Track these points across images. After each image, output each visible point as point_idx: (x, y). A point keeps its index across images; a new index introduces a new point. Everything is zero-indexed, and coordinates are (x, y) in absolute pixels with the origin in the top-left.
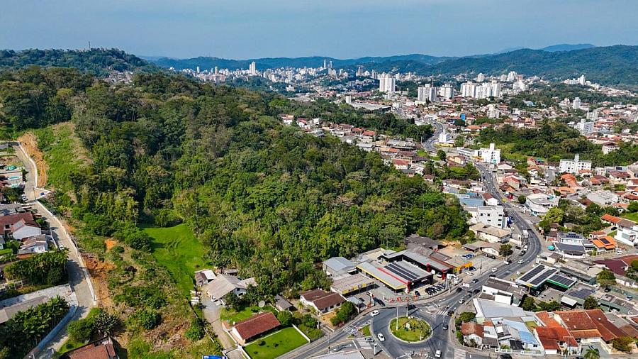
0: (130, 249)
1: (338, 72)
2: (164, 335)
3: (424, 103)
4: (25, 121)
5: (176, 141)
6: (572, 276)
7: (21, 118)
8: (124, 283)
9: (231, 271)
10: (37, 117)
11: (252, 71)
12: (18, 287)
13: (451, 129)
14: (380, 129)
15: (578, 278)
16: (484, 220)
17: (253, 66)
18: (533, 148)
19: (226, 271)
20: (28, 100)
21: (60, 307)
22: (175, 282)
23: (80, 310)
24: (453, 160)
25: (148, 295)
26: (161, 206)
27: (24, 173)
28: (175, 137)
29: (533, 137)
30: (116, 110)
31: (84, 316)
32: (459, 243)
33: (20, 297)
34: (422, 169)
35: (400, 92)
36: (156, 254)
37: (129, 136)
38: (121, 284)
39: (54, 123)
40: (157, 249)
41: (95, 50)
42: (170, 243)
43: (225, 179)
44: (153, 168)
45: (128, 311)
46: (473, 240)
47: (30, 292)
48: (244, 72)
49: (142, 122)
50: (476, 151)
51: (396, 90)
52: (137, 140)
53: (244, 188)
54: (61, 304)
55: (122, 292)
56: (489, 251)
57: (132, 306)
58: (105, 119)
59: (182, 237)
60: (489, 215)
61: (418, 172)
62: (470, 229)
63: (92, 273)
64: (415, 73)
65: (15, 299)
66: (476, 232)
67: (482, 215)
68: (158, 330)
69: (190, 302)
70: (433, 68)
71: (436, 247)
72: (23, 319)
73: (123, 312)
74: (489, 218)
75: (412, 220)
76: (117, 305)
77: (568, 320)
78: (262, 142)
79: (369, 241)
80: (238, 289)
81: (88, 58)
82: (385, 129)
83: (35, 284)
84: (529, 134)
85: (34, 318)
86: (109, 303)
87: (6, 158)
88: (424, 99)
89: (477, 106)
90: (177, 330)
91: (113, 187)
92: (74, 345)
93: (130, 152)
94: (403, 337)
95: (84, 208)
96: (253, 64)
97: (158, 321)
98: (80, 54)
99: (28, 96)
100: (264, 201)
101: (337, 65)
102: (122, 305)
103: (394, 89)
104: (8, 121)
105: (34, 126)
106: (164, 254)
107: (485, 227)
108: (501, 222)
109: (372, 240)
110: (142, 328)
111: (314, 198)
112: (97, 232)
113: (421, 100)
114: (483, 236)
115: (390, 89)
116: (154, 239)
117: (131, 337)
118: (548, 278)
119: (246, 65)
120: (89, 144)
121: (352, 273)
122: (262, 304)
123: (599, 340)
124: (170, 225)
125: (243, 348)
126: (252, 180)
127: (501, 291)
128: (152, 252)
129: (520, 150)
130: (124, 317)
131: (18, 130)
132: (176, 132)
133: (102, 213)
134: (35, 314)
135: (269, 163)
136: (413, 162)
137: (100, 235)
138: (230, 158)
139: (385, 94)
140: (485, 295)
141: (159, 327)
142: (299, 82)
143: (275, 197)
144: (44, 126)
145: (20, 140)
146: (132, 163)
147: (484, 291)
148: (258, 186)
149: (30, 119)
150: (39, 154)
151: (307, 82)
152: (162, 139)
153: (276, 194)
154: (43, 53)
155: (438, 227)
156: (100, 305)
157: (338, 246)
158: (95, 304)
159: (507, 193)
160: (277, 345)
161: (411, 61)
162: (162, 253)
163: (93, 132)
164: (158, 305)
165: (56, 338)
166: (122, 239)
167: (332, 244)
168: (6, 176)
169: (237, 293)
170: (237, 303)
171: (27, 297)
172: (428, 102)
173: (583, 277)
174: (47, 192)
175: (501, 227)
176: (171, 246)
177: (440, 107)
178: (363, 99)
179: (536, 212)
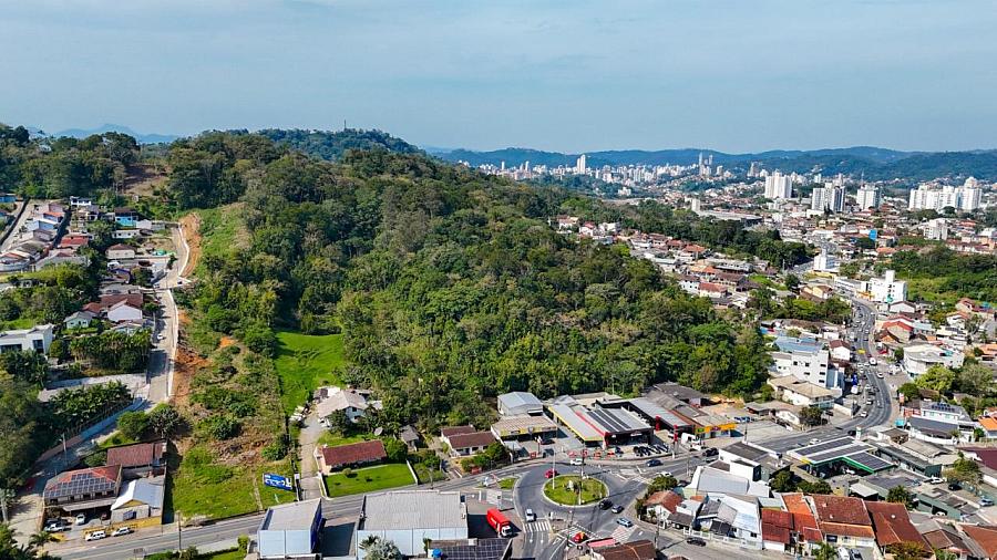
0: (248, 351)
1: (714, 170)
2: (236, 449)
3: (820, 213)
4: (191, 198)
5: (368, 232)
6: (900, 460)
7: (186, 196)
8: (213, 383)
9: (364, 391)
10: (206, 195)
11: (581, 168)
12: (84, 368)
13: (845, 252)
14: (716, 244)
15: (908, 464)
16: (799, 372)
17: (582, 162)
18: (980, 287)
19: (358, 391)
20: (197, 171)
21: (118, 393)
22: (282, 393)
23: (146, 404)
24: (810, 292)
25: (234, 400)
26: (322, 311)
27: (173, 259)
28: (369, 227)
29: (986, 268)
30: (298, 188)
31: (147, 412)
32: (741, 400)
33: (83, 380)
34: (745, 299)
35: (797, 200)
36: (278, 362)
37: (303, 219)
38: (208, 383)
39: (226, 202)
40: (283, 356)
41: (349, 131)
42: (305, 352)
43: (407, 280)
44: (321, 262)
45: (202, 414)
46: (769, 399)
47: (96, 376)
48: (569, 170)
49: (328, 204)
50: (864, 283)
51: (793, 196)
52: (311, 226)
53: (424, 292)
54: (122, 390)
55: (204, 392)
56: (784, 416)
57: (209, 408)
58: (280, 198)
59: (327, 347)
60: (807, 365)
61: (738, 304)
62: (768, 382)
63: (179, 367)
64: (851, 175)
65: (78, 381)
66: (776, 389)
67: (795, 363)
68: (230, 443)
69: (287, 418)
70: (885, 168)
71: (698, 401)
72: (68, 398)
73: (195, 414)
74: (807, 370)
75: (669, 360)
76: (192, 405)
77: (825, 505)
78: (473, 236)
79: (584, 379)
80: (354, 409)
81: (338, 141)
82: (724, 245)
83: (106, 367)
84: (977, 263)
85: (82, 399)
86: (184, 401)
87: (157, 241)
88: (822, 207)
89: (914, 221)
90: (255, 446)
91: (259, 279)
92: (123, 440)
93: (297, 240)
94: (556, 498)
95: (212, 299)
96: (583, 158)
97: (236, 431)
98: (330, 136)
99: (198, 167)
100: (446, 311)
101: (721, 160)
102: (197, 405)
103: (790, 194)
104: (171, 197)
105: (202, 205)
106: (288, 364)
107: (797, 383)
108: (824, 378)
109: (589, 378)
110: (212, 436)
111: (515, 311)
112: (214, 326)
113: (817, 208)
114: (787, 394)
115: (782, 195)
116: (284, 344)
117: (194, 444)
118: (844, 456)
119: (573, 161)
120: (251, 226)
121: (532, 415)
122: (379, 431)
123: (871, 544)
124: (318, 332)
125: (324, 477)
126: (437, 282)
127: (744, 460)
128: (274, 358)
129: (956, 288)
130: (195, 421)
131: (182, 209)
132: (370, 221)
133: (234, 307)
134: (84, 396)
135: (472, 263)
136: (738, 290)
137: (217, 330)
138: (423, 254)
139: (771, 201)
140: (721, 463)
141: (235, 439)
142: (647, 184)
143: (463, 307)
144: (213, 207)
145: (182, 221)
146: (297, 252)
147: (722, 458)
148: (443, 290)
149: (197, 197)
150: (197, 239)
151: (659, 184)
152: (348, 228)
153: (466, 304)
154: (283, 134)
155: (708, 372)
156: (171, 401)
157: (527, 377)
158: (166, 400)
159: (880, 344)
160: (369, 480)
161: (847, 157)
162: (287, 362)
163: (259, 212)
164: (243, 413)
165: (105, 431)
166: (241, 338)
167: (517, 372)
168: (151, 261)
169: (351, 414)
170: (344, 424)
171: (92, 381)
172: (828, 212)
173: (917, 464)
174: (186, 281)
175: (824, 385)
176: (306, 355)
177: (847, 220)
178: (727, 207)
179: (912, 374)
